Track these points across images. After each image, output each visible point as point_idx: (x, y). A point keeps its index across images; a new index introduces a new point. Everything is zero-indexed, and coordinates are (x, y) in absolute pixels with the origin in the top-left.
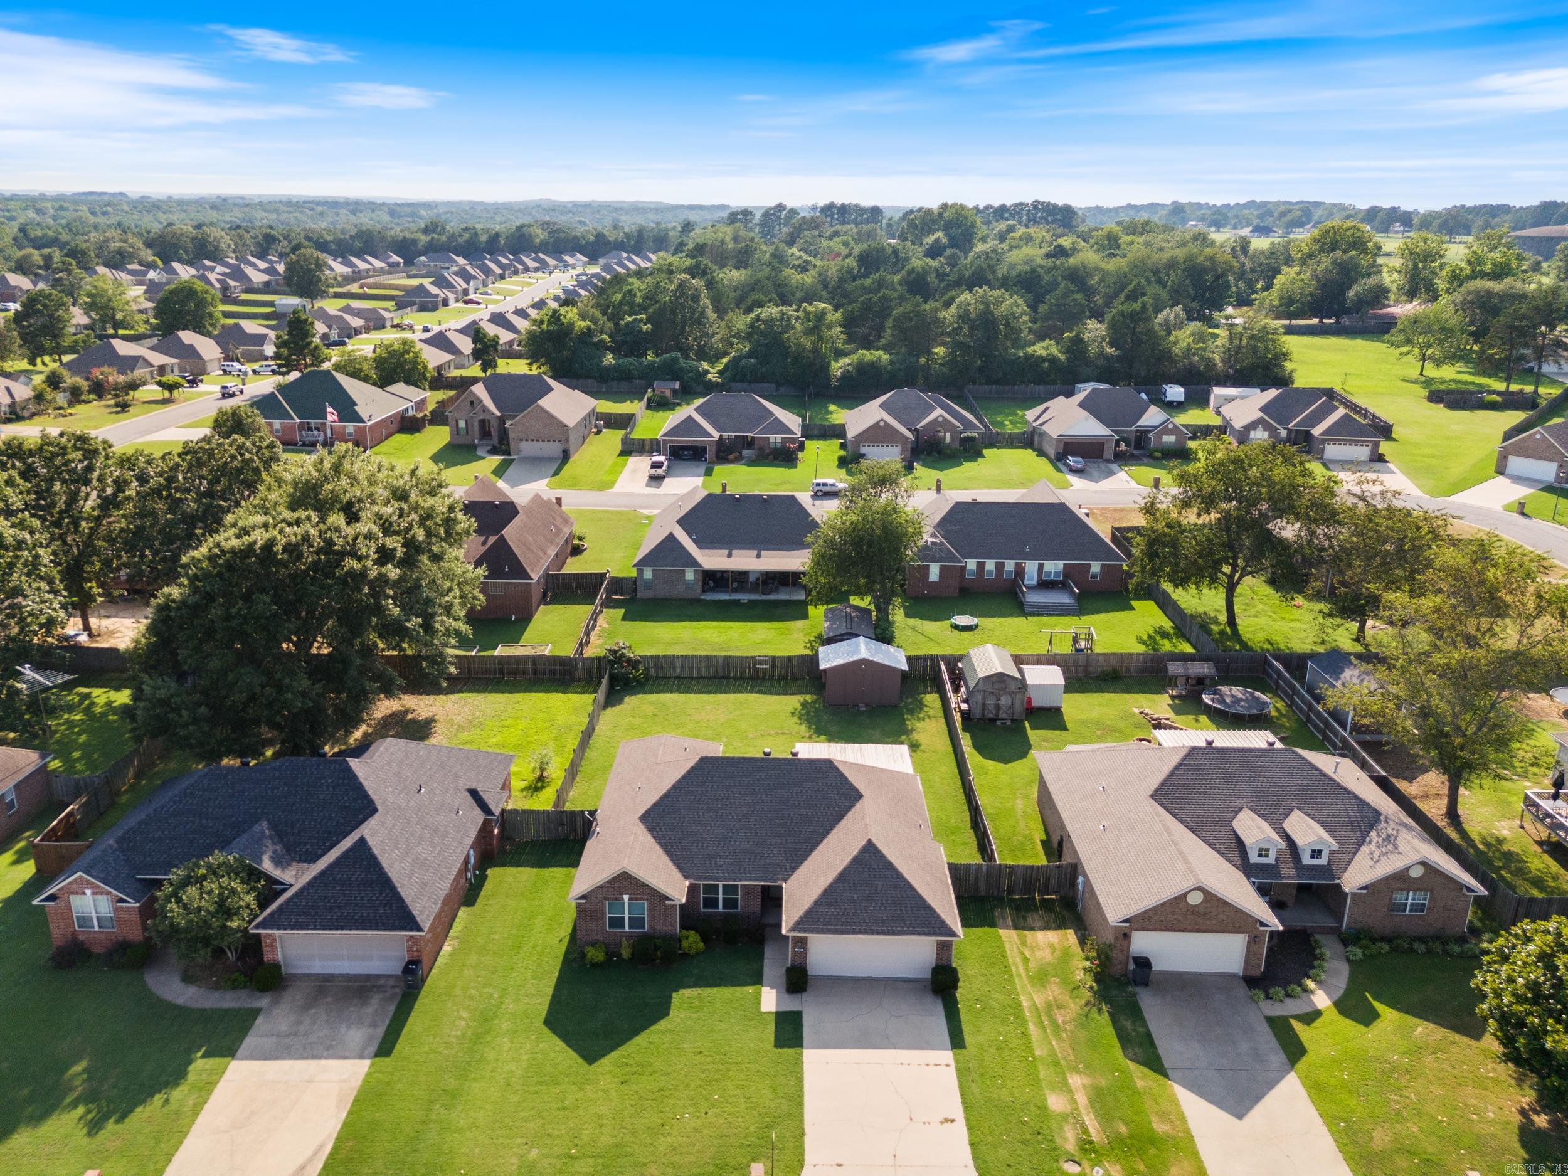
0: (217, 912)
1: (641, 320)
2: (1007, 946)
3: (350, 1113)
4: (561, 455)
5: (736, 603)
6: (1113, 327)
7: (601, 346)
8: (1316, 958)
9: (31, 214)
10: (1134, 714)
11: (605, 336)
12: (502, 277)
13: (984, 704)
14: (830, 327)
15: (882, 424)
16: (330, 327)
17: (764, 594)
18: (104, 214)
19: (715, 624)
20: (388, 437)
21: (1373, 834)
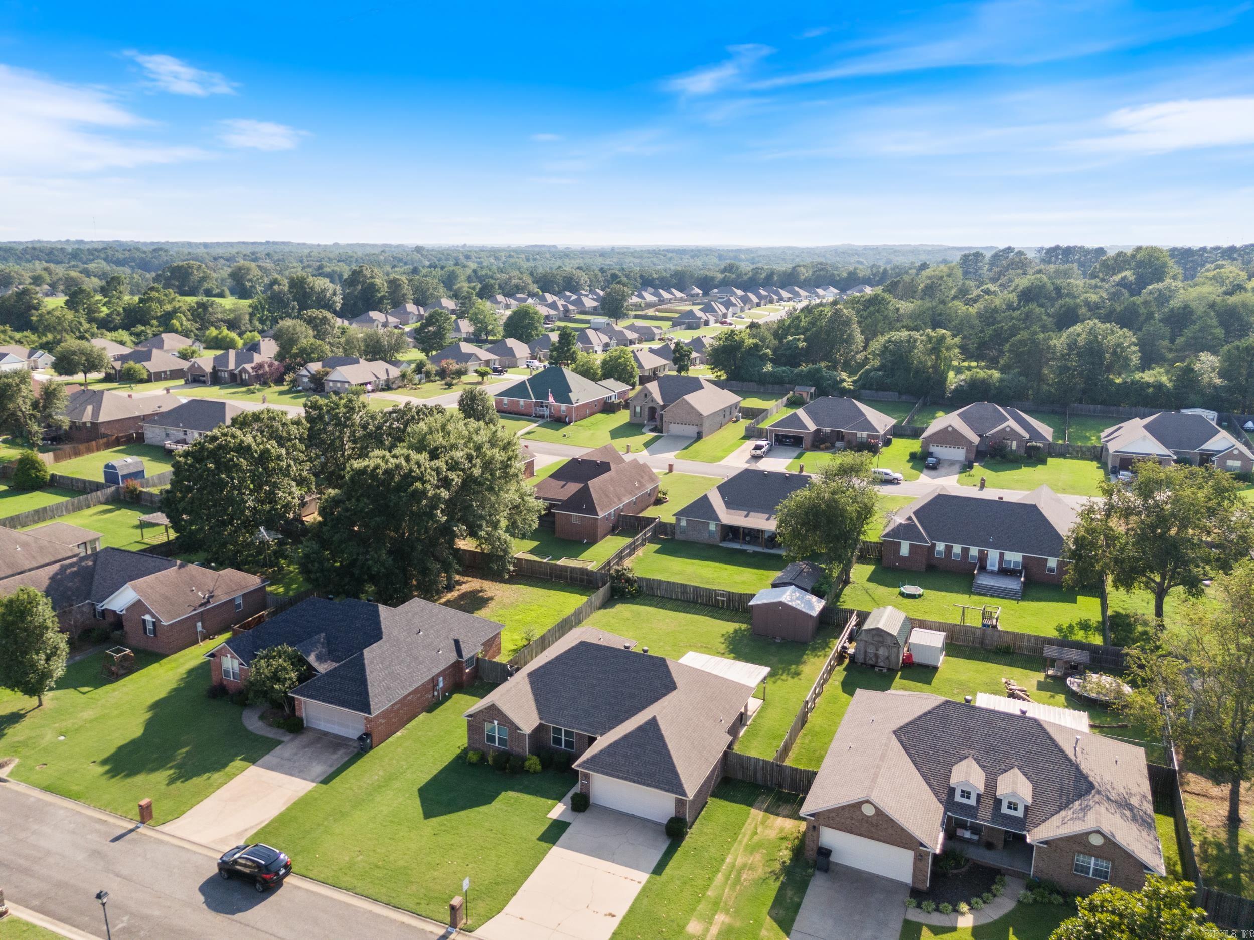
0: (272, 678)
1: (799, 340)
2: (749, 821)
3: (287, 809)
4: (696, 435)
5: (743, 552)
6: (1228, 358)
7: (764, 358)
8: (989, 891)
9: (492, 260)
10: (1000, 683)
11: (768, 351)
12: (758, 305)
13: (866, 652)
14: (948, 349)
15: (950, 429)
16: (611, 339)
17: (768, 548)
18: (535, 259)
19: (717, 564)
20: (591, 414)
21: (1077, 803)
